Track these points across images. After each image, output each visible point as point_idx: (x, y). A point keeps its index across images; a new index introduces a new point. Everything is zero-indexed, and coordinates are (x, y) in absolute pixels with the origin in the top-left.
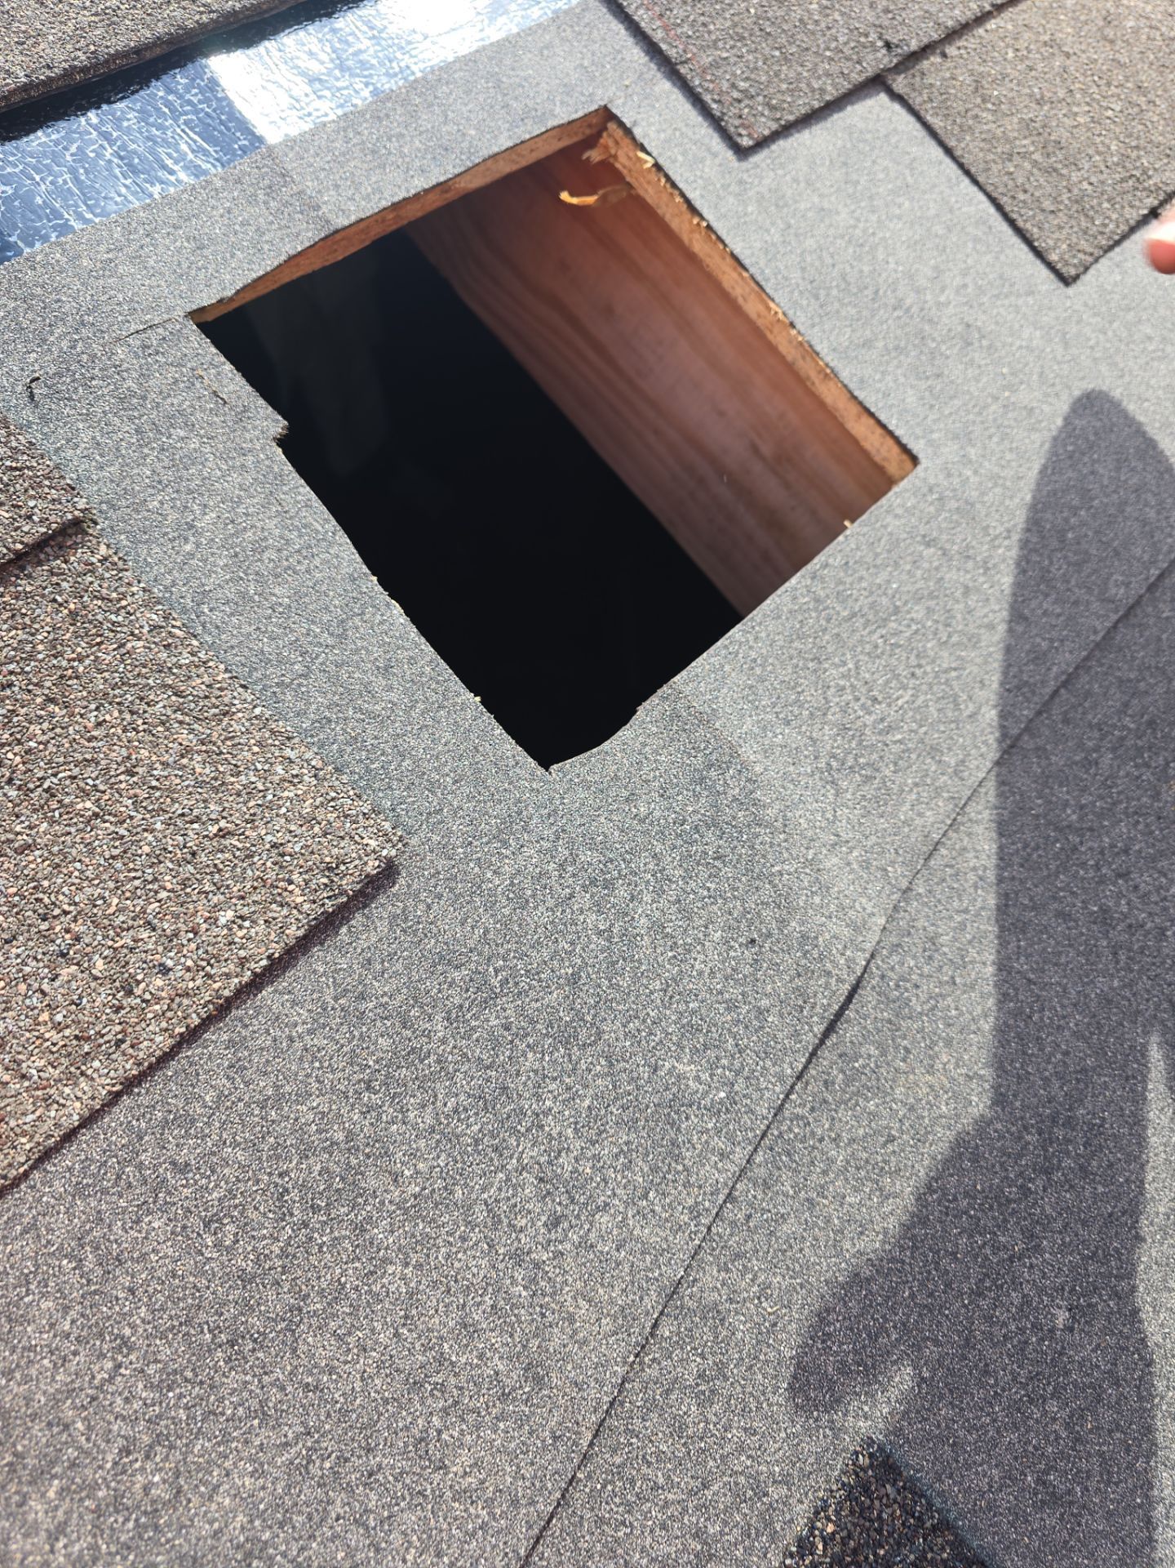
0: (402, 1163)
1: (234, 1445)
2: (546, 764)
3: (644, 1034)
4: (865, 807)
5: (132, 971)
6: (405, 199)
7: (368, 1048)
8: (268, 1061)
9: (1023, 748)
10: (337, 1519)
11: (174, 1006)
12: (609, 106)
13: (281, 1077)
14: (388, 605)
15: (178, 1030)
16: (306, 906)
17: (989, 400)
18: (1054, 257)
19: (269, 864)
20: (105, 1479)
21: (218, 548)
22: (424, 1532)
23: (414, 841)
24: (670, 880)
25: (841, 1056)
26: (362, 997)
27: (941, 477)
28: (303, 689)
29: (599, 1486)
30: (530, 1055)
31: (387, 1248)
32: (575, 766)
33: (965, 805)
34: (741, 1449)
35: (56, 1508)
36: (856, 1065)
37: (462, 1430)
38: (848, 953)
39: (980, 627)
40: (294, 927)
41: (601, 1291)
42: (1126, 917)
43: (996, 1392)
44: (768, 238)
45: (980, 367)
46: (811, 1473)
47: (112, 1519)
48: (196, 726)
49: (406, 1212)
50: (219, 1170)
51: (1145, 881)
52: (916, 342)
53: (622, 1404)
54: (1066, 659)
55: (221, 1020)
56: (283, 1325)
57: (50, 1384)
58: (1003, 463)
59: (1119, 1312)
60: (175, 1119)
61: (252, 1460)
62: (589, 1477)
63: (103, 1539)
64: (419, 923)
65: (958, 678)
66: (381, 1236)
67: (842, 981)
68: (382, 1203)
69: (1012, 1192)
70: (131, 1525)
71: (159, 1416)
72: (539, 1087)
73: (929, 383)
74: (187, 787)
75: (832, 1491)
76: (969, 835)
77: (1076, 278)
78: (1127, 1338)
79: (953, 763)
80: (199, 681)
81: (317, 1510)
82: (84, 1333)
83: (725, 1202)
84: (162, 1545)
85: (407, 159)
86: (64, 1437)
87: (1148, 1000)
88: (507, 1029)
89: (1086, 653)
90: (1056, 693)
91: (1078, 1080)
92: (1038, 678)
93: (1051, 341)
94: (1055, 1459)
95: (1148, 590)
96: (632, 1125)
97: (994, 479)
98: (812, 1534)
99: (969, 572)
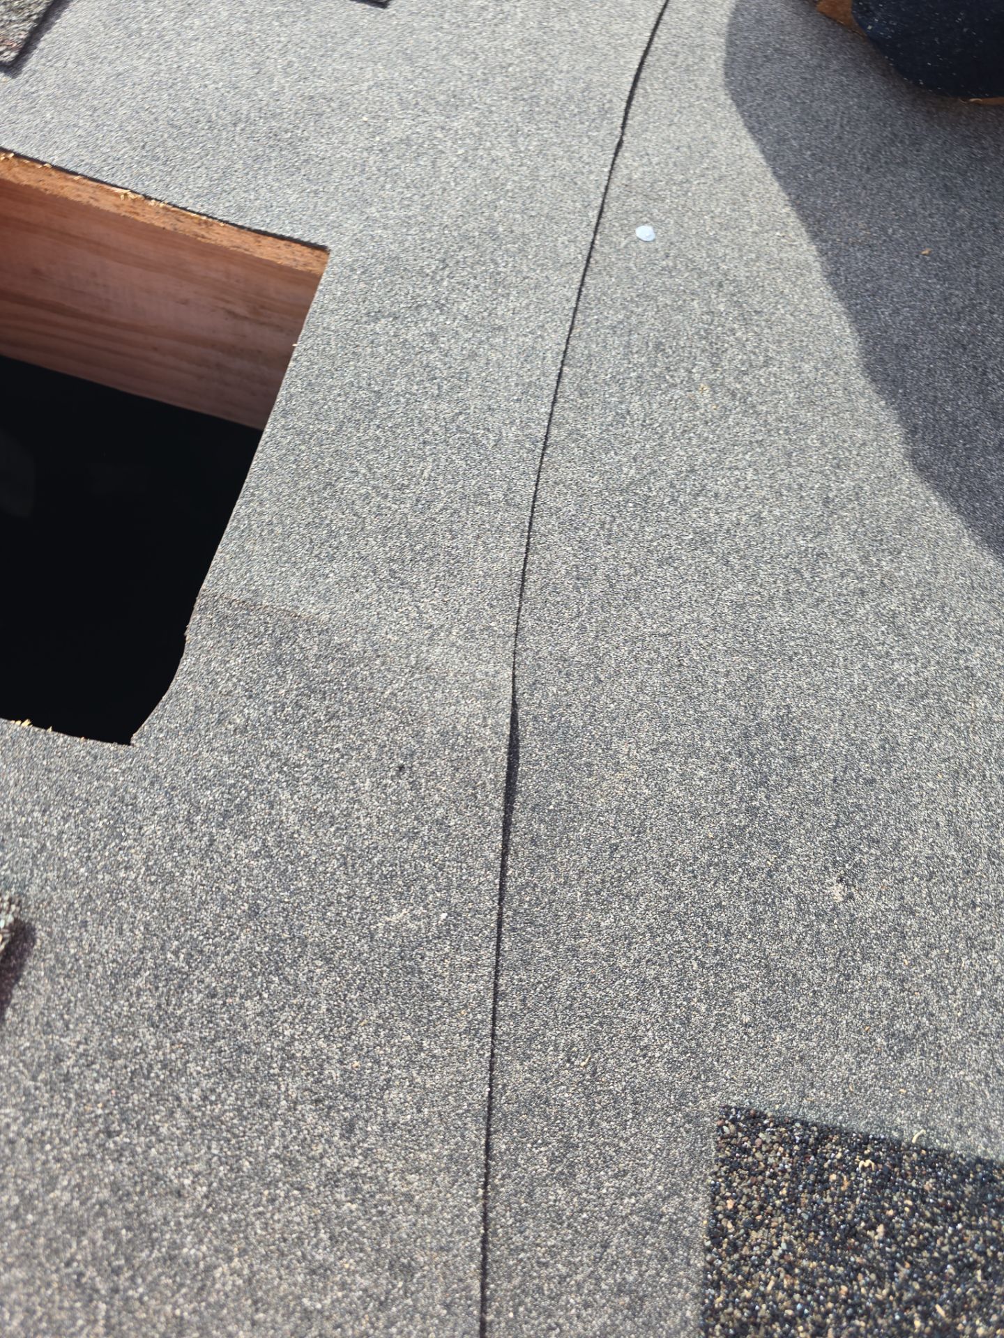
0: (178, 1177)
2: (127, 741)
3: (344, 914)
4: (443, 586)
7: (89, 1101)
9: (557, 443)
13: (20, 1181)
17: (365, 154)
24: (299, 766)
25: (533, 809)
26: (59, 1059)
27: (355, 251)
29: (511, 1315)
30: (248, 1004)
31: (204, 1257)
32: (152, 725)
33: (531, 524)
36: (551, 807)
38: (489, 722)
39: (463, 361)
41: (423, 1156)
42: (721, 526)
43: (814, 992)
44: (80, 132)
45: (341, 129)
46: (691, 1170)
49: (205, 1215)
51: (722, 485)
52: (271, 143)
53: (495, 1234)
54: (554, 340)
58: (406, 202)
59: (883, 853)
62: (498, 1313)
64: (77, 960)
65: (467, 420)
66: (193, 1251)
67: (498, 748)
68: (178, 1224)
69: (742, 820)
72: (272, 1024)
73: (303, 172)
75: (715, 1173)
76: (548, 548)
78: (901, 869)
79: (500, 495)
83: (495, 1002)
87: (775, 582)
88: (213, 996)
89: (570, 323)
90: (560, 376)
91: (749, 689)
92: (538, 372)
93: (395, 65)
94: (892, 1010)
95: (595, 233)
96: (377, 997)
97: (406, 222)
98: (718, 1220)
99: (426, 320)
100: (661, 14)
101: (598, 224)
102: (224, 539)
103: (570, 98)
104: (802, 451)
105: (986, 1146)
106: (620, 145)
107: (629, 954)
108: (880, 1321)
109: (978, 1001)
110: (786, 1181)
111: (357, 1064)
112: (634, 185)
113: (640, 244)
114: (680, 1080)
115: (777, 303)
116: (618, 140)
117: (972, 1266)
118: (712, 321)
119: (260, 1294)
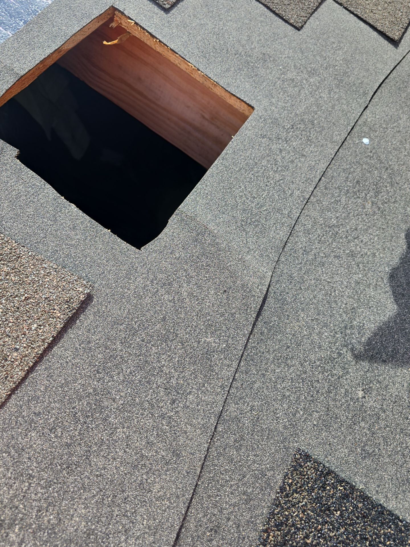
0: (115, 395)
1: (76, 500)
2: (139, 248)
3: (193, 331)
4: (257, 236)
5: (5, 353)
6: (44, 59)
7: (95, 359)
8: (60, 372)
9: (312, 202)
10: (117, 516)
11: (23, 361)
12: (113, 5)
13: (66, 376)
14: (69, 205)
15: (26, 369)
16: (62, 316)
17: (277, 80)
18: (292, 21)
19: (45, 305)
20: (34, 521)
21: (4, 200)
22: (148, 514)
23: (96, 285)
24: (192, 277)
25: (265, 323)
26: (89, 342)
27: (263, 112)
28: (45, 242)
29: (206, 485)
30: (153, 348)
31: (115, 424)
32: (151, 246)
33: (294, 226)
34: (254, 462)
35: (19, 534)
36: (271, 325)
37: (155, 478)
38: (260, 287)
39: (288, 162)
40: (59, 325)
41: (194, 421)
42: (360, 252)
43: (341, 424)
44: (183, 40)
45: (271, 68)
46: (280, 465)
47: (39, 534)
48: (9, 264)
49: (120, 410)
50: (51, 412)
51: (365, 238)
52: (246, 65)
53: (209, 456)
54: (322, 166)
55: (41, 362)
56: (85, 457)
57: (8, 495)
58: (286, 101)
59: (381, 387)
60: (32, 398)
61: (83, 504)
62: (202, 483)
63: (37, 541)
64: (104, 313)
65: (283, 183)
66: (113, 420)
67: (260, 297)
68: (111, 409)
69: (335, 355)
70: (46, 534)
71: (48, 497)
72: (159, 358)
73: (254, 79)
74: (11, 286)
75: (289, 469)
76: (297, 237)
77: (302, 26)
78: (385, 396)
79: (287, 212)
80: (7, 248)
81: (109, 515)
82: (16, 476)
83: (232, 381)
84: (58, 538)
85: (42, 44)
86: (17, 511)
87: (373, 279)
88: (143, 341)
89: (329, 163)
90: (320, 179)
91: (352, 312)
92: (313, 175)
93: (297, 52)
94: (366, 442)
95: (348, 134)
96: (195, 363)
97: (284, 108)
98: (284, 485)
99: (280, 144)
100: (396, 66)
101: (350, 132)
102: (191, 194)
103: (354, 85)
104: (397, 237)
105: (384, 502)
106: (367, 107)
107: (282, 384)
108: (328, 543)
109: (398, 452)
110: (312, 482)
111: (182, 382)
112: (367, 123)
113: (363, 144)
114: (286, 433)
115: (405, 182)
116: (366, 105)
117: (367, 539)
118: (380, 180)
119: (130, 443)
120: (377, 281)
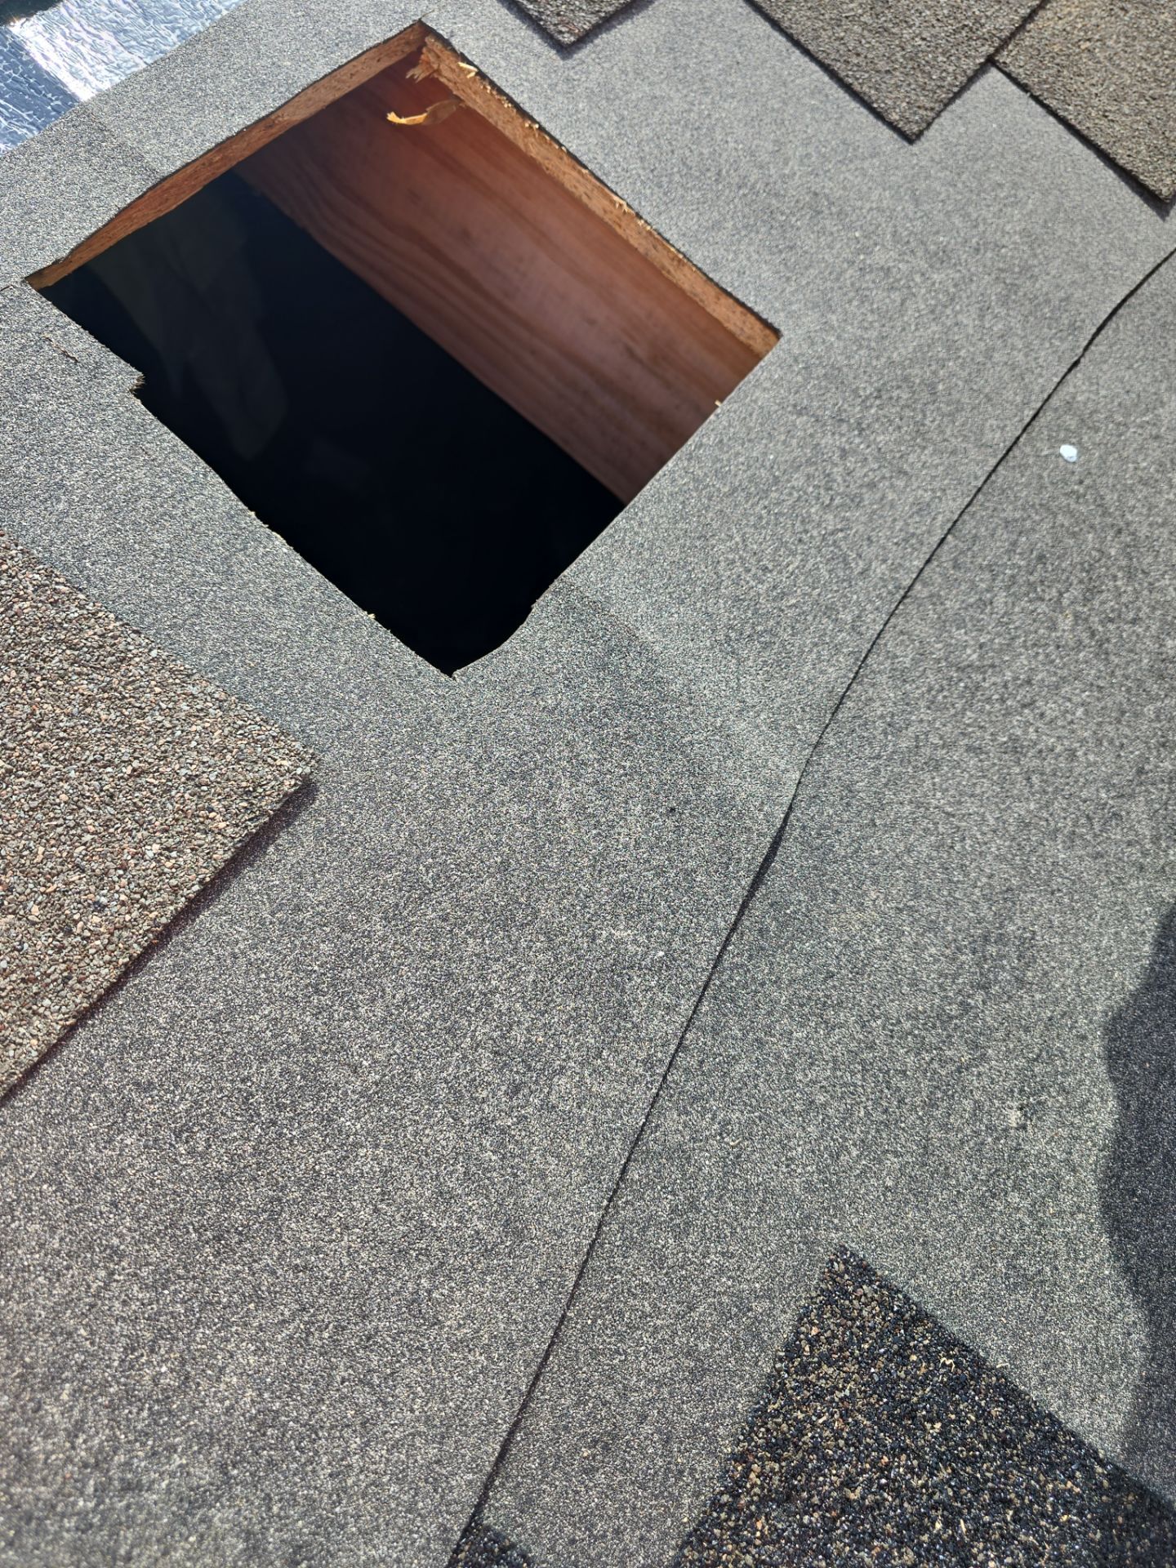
0: (360, 1055)
1: (234, 1329)
2: (448, 670)
3: (578, 908)
4: (768, 672)
5: (67, 912)
6: (228, 139)
7: (311, 954)
8: (214, 979)
9: (917, 598)
10: (343, 1382)
11: (115, 939)
12: (423, 20)
13: (229, 992)
14: (269, 537)
15: (121, 961)
16: (230, 831)
17: (845, 265)
18: (894, 117)
19: (187, 796)
20: (114, 1376)
21: (91, 503)
22: (427, 1383)
23: (328, 758)
24: (585, 764)
25: (772, 905)
26: (298, 909)
27: (805, 346)
28: (197, 628)
29: (589, 1322)
30: (470, 941)
31: (355, 1134)
32: (477, 669)
33: (866, 656)
34: (721, 1271)
35: (71, 1408)
36: (788, 911)
37: (452, 1288)
38: (766, 808)
39: (861, 486)
40: (221, 852)
41: (568, 1147)
42: (1035, 744)
43: (959, 1192)
44: (603, 132)
45: (832, 234)
46: (790, 1285)
47: (127, 1411)
48: (95, 675)
49: (369, 1099)
50: (182, 1084)
51: (1051, 709)
52: (765, 217)
53: (602, 1245)
54: (951, 505)
55: (163, 948)
56: (265, 1216)
57: (48, 1299)
58: (866, 325)
59: (1068, 1105)
60: (132, 1043)
61: (252, 1340)
62: (579, 1315)
63: (120, 1429)
64: (344, 834)
65: (845, 538)
66: (348, 1123)
67: (764, 835)
68: (345, 1093)
69: (954, 1010)
70: (145, 1414)
71: (159, 1313)
72: (483, 969)
73: (783, 255)
74: (95, 734)
75: (812, 1298)
76: (873, 685)
77: (920, 134)
78: (1079, 1128)
79: (849, 619)
80: (91, 632)
81: (322, 1376)
82: (74, 1248)
83: (676, 1051)
84: (178, 1427)
85: (225, 99)
86: (69, 1344)
87: (1065, 818)
88: (445, 920)
89: (969, 499)
90: (943, 540)
91: (1005, 900)
92: (924, 528)
93: (901, 199)
94: (1022, 1245)
95: (1024, 430)
96: (578, 992)
97: (858, 341)
98: (798, 1339)
99: (844, 435)
100: (1159, 265)
101: (1029, 424)
102: (598, 540)
103: (1048, 301)
104: (1136, 715)
105: (1060, 1409)
106: (1076, 364)
107: (807, 1071)
108: (906, 1505)
109: (1103, 1279)
110: (871, 1338)
111: (541, 1039)
112: (1075, 405)
113: (1060, 460)
114: (811, 1204)
115: (1166, 572)
116: (1076, 359)
117: (1008, 1503)
118: (1100, 560)
119: (390, 1188)
120: (1075, 824)
